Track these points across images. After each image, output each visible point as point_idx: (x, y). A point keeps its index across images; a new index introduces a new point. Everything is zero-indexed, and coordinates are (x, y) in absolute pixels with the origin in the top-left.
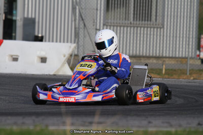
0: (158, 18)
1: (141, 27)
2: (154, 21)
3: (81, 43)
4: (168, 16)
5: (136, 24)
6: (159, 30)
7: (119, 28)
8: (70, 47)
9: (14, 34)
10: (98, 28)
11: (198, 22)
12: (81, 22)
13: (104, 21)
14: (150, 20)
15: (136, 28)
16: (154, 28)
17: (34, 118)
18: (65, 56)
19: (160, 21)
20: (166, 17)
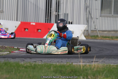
1: (117, 17)
3: (89, 25)
5: (115, 16)
7: (107, 18)
10: (97, 18)
12: (90, 15)
13: (100, 15)
15: (115, 18)
17: (67, 59)
18: (82, 31)
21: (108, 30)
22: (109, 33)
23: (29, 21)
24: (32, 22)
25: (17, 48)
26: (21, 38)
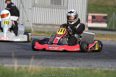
0: (64, 3)
1: (55, 8)
2: (63, 5)
4: (70, 3)
5: (52, 6)
6: (65, 10)
7: (42, 8)
11: (87, 6)
12: (21, 4)
14: (60, 5)
15: (52, 9)
16: (62, 9)
19: (66, 5)
20: (69, 3)
21: (43, 23)
22: (45, 27)
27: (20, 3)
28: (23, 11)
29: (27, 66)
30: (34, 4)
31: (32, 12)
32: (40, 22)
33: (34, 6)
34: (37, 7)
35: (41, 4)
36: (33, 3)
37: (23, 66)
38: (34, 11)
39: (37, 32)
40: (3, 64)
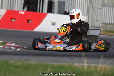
3: (90, 16)
7: (112, 8)
8: (84, 18)
9: (53, 10)
12: (91, 5)
23: (16, 10)
24: (20, 11)
25: (2, 42)
26: (6, 29)
27: (90, 3)
28: (92, 11)
29: (97, 65)
30: (103, 4)
31: (102, 12)
32: (110, 22)
33: (103, 6)
34: (107, 7)
35: (111, 3)
36: (103, 2)
37: (93, 65)
38: (104, 10)
39: (106, 31)
40: (73, 63)
